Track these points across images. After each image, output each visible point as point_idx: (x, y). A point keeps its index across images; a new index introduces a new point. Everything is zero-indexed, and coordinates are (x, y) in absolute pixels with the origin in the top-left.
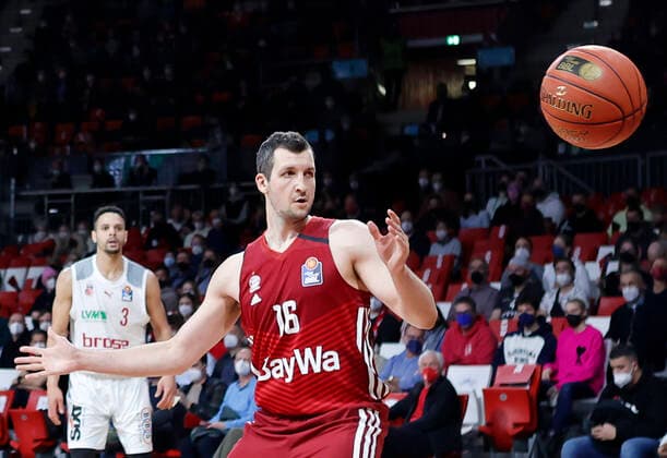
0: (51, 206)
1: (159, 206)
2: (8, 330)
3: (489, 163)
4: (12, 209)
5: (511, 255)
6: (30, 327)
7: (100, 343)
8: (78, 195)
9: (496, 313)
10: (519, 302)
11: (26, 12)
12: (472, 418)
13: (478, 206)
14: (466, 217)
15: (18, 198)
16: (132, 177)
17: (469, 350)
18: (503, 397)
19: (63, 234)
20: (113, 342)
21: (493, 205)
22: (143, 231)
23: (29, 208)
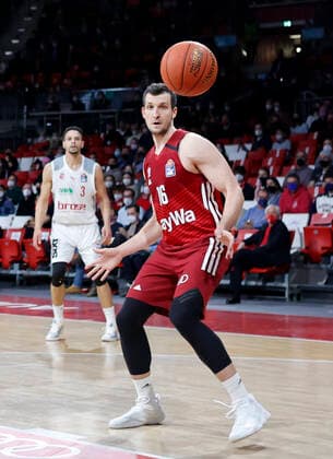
0: (48, 121)
1: (111, 121)
2: (22, 194)
3: (308, 95)
4: (24, 123)
5: (321, 149)
6: (35, 192)
7: (68, 207)
8: (63, 115)
9: (312, 183)
10: (326, 176)
11: (33, 8)
12: (297, 244)
13: (301, 121)
14: (294, 126)
15: (28, 117)
16: (95, 104)
17: (295, 205)
18: (316, 232)
19: (54, 137)
20: (76, 206)
21: (310, 120)
22: (102, 135)
23: (35, 123)
